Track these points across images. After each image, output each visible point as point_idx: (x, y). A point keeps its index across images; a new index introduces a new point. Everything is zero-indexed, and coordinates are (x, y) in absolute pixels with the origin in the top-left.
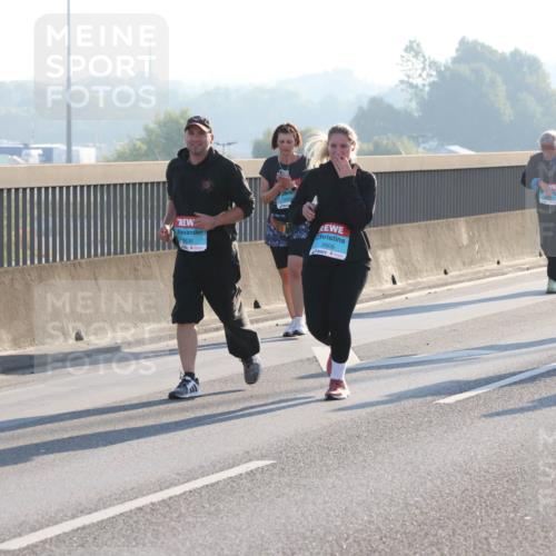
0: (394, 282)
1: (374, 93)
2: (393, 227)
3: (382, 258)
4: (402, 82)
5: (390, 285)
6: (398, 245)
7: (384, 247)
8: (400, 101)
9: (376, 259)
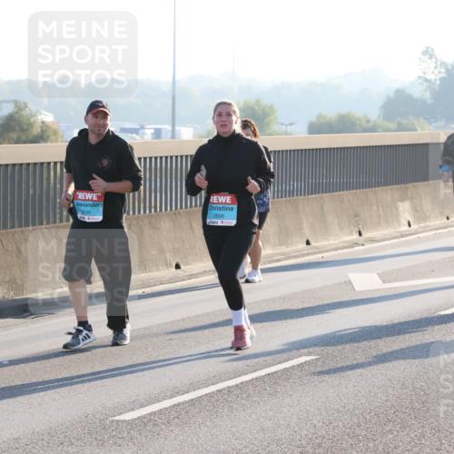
0: (410, 225)
1: (398, 85)
2: (410, 185)
3: (401, 208)
4: (420, 77)
5: (407, 228)
6: (412, 199)
7: (403, 200)
8: (418, 92)
9: (397, 209)
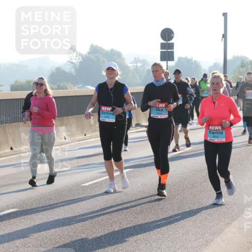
0: (65, 139)
1: (57, 66)
2: (65, 118)
3: (60, 130)
4: (68, 61)
7: (61, 125)
8: (68, 69)
9: (58, 130)
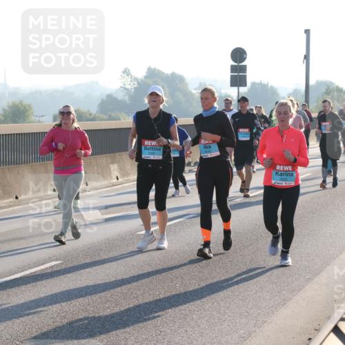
0: (118, 179)
1: (108, 92)
2: (117, 154)
3: (112, 168)
4: (121, 87)
5: (115, 180)
6: (119, 162)
7: (113, 163)
8: (121, 96)
9: (110, 169)
